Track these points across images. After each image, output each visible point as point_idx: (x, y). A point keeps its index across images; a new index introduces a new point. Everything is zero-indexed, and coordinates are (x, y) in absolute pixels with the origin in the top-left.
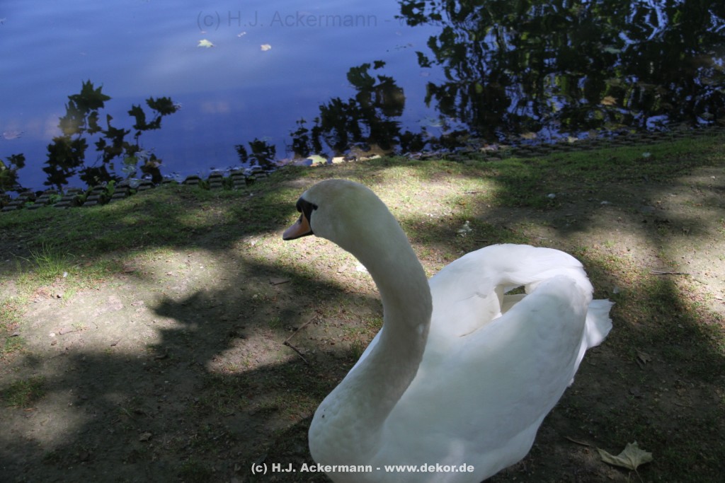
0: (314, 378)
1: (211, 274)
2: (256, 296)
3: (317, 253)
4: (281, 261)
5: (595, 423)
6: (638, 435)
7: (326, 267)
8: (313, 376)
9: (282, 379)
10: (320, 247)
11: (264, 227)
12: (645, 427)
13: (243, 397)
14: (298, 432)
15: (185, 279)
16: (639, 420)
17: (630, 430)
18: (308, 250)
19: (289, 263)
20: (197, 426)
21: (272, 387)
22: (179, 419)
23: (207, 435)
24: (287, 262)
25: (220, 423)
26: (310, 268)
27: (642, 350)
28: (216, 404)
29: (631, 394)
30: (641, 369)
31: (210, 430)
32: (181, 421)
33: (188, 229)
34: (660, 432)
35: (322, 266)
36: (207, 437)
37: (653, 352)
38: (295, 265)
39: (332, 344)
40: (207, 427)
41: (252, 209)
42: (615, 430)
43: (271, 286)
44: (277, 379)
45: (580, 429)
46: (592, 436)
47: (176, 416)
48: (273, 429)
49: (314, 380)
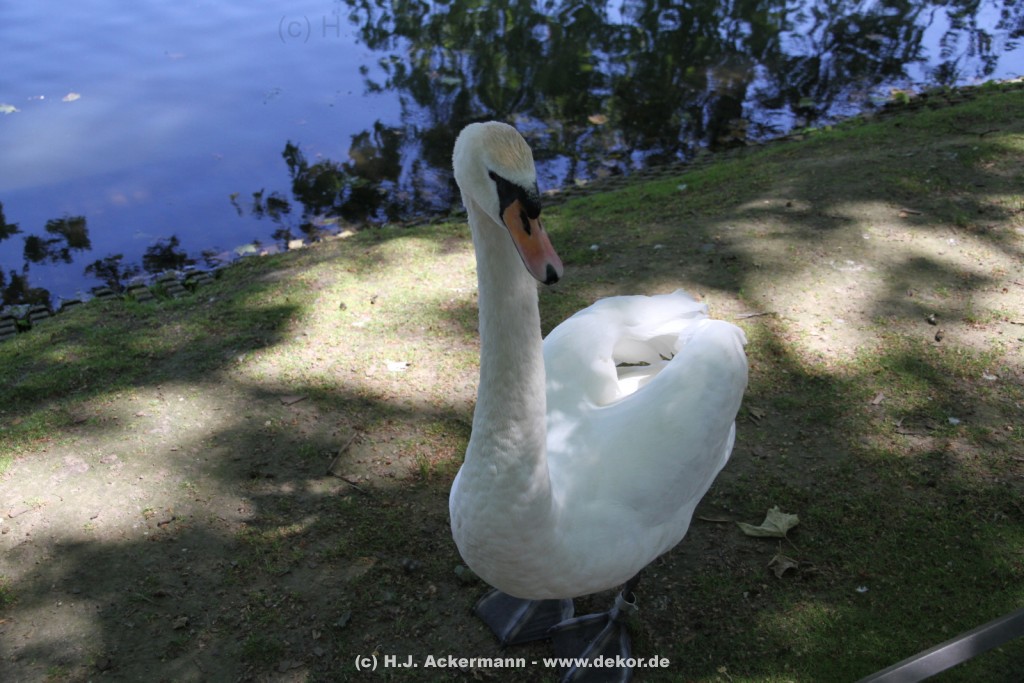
0: (379, 509)
1: (197, 405)
2: (268, 423)
3: (331, 357)
4: (286, 375)
5: (726, 496)
6: (776, 498)
7: (349, 372)
8: (377, 506)
9: (339, 517)
10: (331, 349)
11: (247, 337)
12: (781, 489)
13: (295, 548)
14: (380, 576)
15: (164, 417)
16: (772, 482)
17: (767, 495)
18: (319, 355)
19: (298, 375)
20: (245, 595)
21: (329, 530)
22: (219, 592)
23: (263, 604)
24: (294, 374)
25: (275, 586)
26: (329, 378)
27: (752, 405)
28: (261, 563)
29: (754, 455)
30: (758, 427)
31: (265, 597)
32: (222, 594)
33: (142, 356)
34: (798, 491)
35: (344, 373)
36: (264, 606)
37: (764, 405)
38: (308, 377)
39: (388, 464)
40: (260, 594)
41: (221, 317)
42: (750, 498)
43: (284, 407)
44: (333, 518)
45: (712, 505)
46: (727, 510)
47: (214, 589)
48: (348, 579)
49: (380, 511)
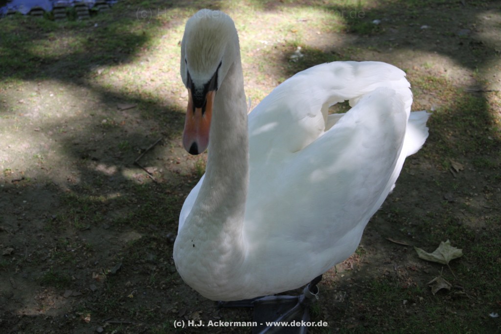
0: (162, 194)
1: (61, 101)
2: (104, 121)
3: (160, 80)
4: (126, 88)
5: (413, 226)
6: (450, 234)
7: (170, 93)
8: (161, 192)
9: (133, 196)
10: (163, 74)
11: (109, 56)
12: (457, 227)
13: (97, 213)
14: (149, 242)
15: (36, 106)
16: (452, 222)
17: (444, 230)
18: (153, 77)
19: (134, 90)
20: (56, 240)
21: (124, 204)
22: (39, 234)
23: (66, 248)
24: (132, 89)
25: (77, 237)
26: (155, 94)
27: (455, 161)
28: (72, 220)
29: (445, 199)
30: (455, 178)
31: (68, 244)
32: (41, 236)
33: (36, 59)
34: (469, 231)
35: (166, 92)
36: (66, 249)
37: (465, 162)
38: (141, 92)
39: (178, 163)
40: (65, 241)
41: (96, 39)
42: (430, 231)
43: (118, 111)
44: (129, 196)
45: (400, 231)
46: (410, 237)
47: (36, 232)
48: (127, 240)
49: (162, 196)
